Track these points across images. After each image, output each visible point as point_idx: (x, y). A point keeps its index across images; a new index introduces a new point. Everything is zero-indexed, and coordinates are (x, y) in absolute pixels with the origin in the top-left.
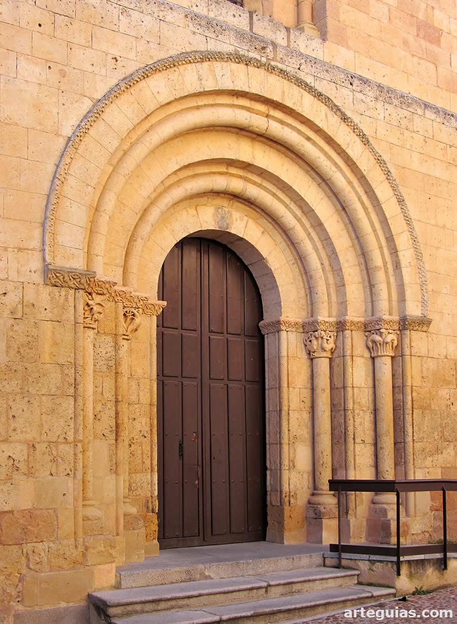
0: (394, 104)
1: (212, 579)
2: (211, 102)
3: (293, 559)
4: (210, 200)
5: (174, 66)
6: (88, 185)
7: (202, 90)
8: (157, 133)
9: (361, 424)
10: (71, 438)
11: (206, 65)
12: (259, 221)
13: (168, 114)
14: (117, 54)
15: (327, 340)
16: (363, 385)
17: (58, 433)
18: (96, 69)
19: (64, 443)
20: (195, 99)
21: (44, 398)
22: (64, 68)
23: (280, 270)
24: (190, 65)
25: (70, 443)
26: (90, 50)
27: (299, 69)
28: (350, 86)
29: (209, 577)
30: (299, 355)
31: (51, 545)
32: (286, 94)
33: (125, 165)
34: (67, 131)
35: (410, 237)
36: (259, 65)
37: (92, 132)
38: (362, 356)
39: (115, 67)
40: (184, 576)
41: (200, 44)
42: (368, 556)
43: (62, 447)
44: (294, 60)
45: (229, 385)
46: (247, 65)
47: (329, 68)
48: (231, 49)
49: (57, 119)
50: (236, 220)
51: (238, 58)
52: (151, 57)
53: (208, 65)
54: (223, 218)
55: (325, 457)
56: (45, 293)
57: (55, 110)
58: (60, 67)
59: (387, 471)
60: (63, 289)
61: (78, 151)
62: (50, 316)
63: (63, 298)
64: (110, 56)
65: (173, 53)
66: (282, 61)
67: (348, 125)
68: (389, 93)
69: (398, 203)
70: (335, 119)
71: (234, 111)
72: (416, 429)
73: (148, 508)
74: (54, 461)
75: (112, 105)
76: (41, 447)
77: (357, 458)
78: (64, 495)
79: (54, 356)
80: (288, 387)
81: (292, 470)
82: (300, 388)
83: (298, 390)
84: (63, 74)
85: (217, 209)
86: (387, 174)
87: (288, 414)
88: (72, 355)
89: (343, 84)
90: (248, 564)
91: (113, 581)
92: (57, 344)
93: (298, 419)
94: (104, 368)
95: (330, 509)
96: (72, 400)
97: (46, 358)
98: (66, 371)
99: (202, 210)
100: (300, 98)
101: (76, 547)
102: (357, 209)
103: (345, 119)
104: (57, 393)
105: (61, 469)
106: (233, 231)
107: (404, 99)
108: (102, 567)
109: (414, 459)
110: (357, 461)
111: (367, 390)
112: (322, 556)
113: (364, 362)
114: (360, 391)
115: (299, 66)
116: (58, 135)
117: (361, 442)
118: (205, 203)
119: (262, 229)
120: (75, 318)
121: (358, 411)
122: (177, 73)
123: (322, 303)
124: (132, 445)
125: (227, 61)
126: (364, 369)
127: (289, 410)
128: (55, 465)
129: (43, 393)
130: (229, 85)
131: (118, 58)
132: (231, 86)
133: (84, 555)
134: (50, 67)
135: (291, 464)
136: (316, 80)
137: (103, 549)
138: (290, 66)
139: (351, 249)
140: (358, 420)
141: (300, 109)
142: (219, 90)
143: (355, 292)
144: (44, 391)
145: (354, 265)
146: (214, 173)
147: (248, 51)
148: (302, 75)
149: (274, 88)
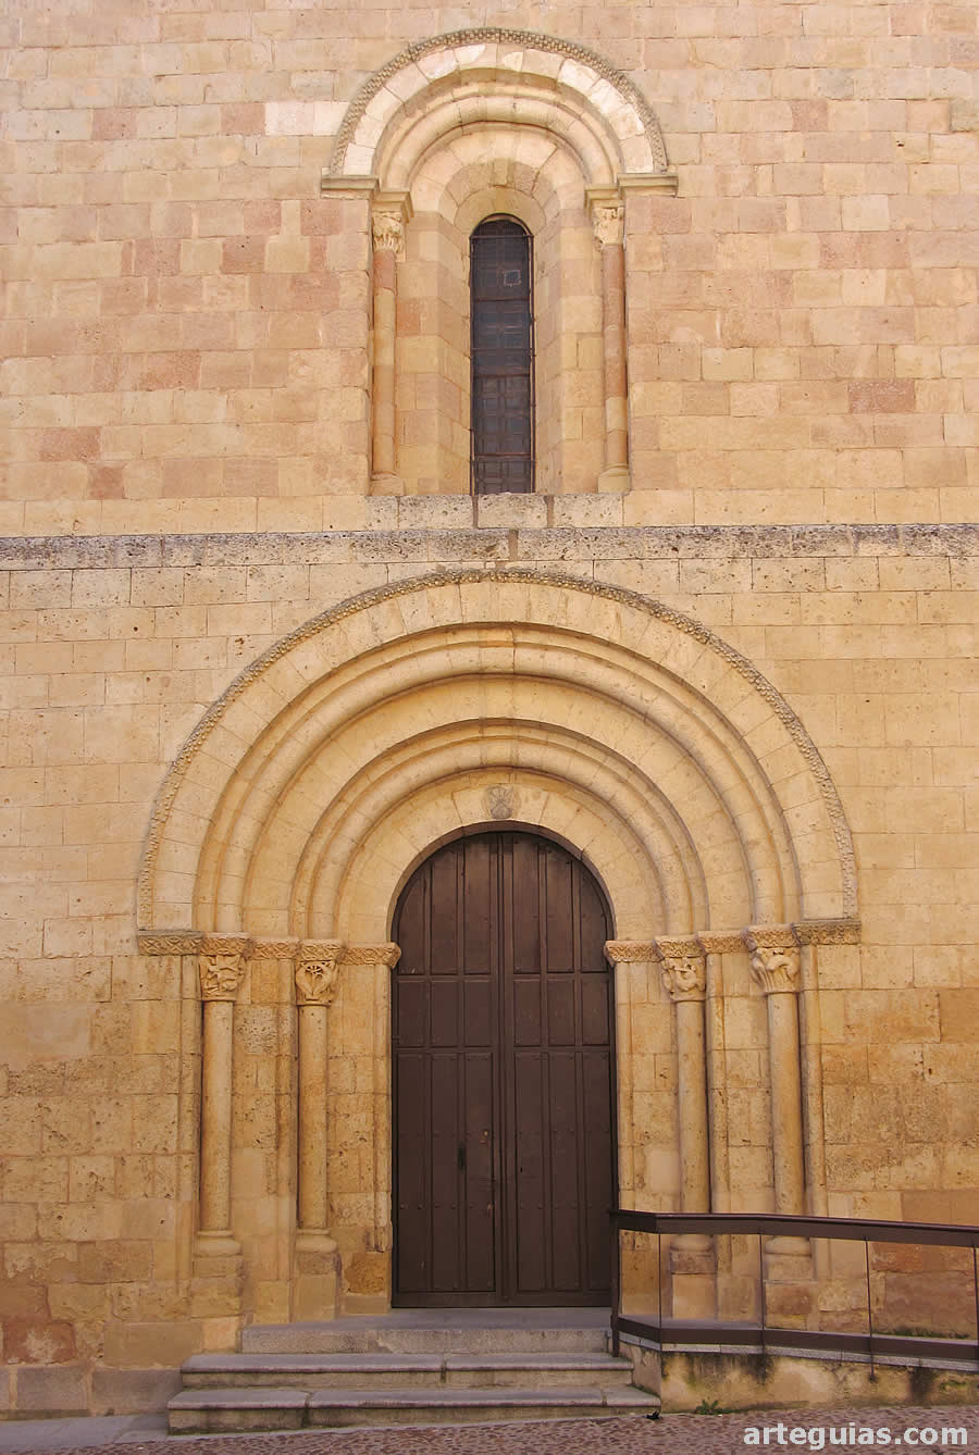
0: (778, 554)
1: (391, 1352)
2: (408, 653)
3: (543, 1335)
4: (474, 780)
5: (332, 623)
6: (200, 817)
7: (378, 644)
8: (317, 721)
9: (741, 1112)
10: (172, 1148)
11: (385, 606)
12: (568, 794)
13: (334, 689)
14: (241, 633)
15: (682, 972)
16: (747, 1044)
17: (156, 1142)
18: (212, 663)
19: (162, 1155)
20: (378, 656)
21: (137, 1099)
22: (169, 674)
23: (612, 866)
24: (357, 614)
25: (172, 1155)
26: (204, 640)
27: (562, 557)
28: (672, 554)
29: (387, 1350)
30: (653, 999)
31: (144, 1287)
32: (534, 607)
33: (266, 776)
34: (171, 754)
35: (813, 780)
36: (478, 576)
37: (206, 747)
38: (745, 996)
39: (240, 651)
40: (341, 1345)
41: (376, 578)
42: (637, 1338)
43: (160, 1160)
44: (551, 548)
45: (551, 1054)
46: (458, 583)
47: (626, 536)
48: (431, 568)
49: (157, 743)
50: (527, 801)
51: (441, 578)
52: (295, 622)
53: (390, 605)
54: (500, 801)
55: (690, 1168)
56: (140, 965)
57: (154, 732)
58: (161, 674)
59: (783, 1195)
60: (164, 958)
61: (186, 777)
62: (145, 993)
63: (164, 970)
64: (232, 639)
65: (329, 605)
66: (528, 556)
67: (665, 622)
68: (764, 539)
69: (783, 727)
70: (636, 619)
71: (448, 655)
72: (829, 1120)
73: (368, 1244)
74: (149, 1178)
75: (234, 704)
76: (131, 1162)
77: (733, 1172)
78: (162, 1222)
79: (152, 1043)
80: (631, 1053)
81: (638, 1190)
82: (655, 1055)
83: (652, 1057)
84: (166, 682)
85: (490, 791)
86: (754, 682)
87: (631, 1097)
88: (176, 1041)
89: (656, 556)
90: (455, 1336)
91: (232, 1341)
92: (156, 1028)
93: (650, 1105)
94: (260, 1050)
95: (690, 1259)
96: (175, 1099)
97: (143, 1047)
98: (167, 1063)
99: (461, 797)
100: (562, 605)
101: (178, 1292)
102: (702, 751)
103: (656, 610)
104: (156, 1091)
105: (159, 1188)
106: (521, 818)
107: (803, 539)
108: (214, 1320)
109: (825, 1174)
110: (732, 1177)
111: (755, 1053)
112: (603, 1334)
113: (749, 1007)
114: (739, 1055)
115: (561, 554)
116: (158, 763)
117: (743, 1144)
118: (467, 784)
119: (576, 806)
120: (181, 992)
121: (734, 1091)
122: (337, 631)
123: (674, 911)
124: (345, 1154)
125: (422, 589)
126: (750, 1018)
127: (632, 1091)
128: (150, 1184)
129: (135, 1092)
130: (427, 623)
131: (245, 638)
132: (429, 624)
133: (188, 1303)
134: (148, 679)
135: (637, 1181)
136: (598, 565)
137: (216, 1296)
138: (544, 561)
139: (718, 816)
140: (734, 1106)
141: (563, 621)
142: (408, 635)
143: (723, 886)
144: (138, 1089)
145: (726, 842)
146: (460, 743)
147: (461, 561)
148: (569, 568)
149: (511, 602)
